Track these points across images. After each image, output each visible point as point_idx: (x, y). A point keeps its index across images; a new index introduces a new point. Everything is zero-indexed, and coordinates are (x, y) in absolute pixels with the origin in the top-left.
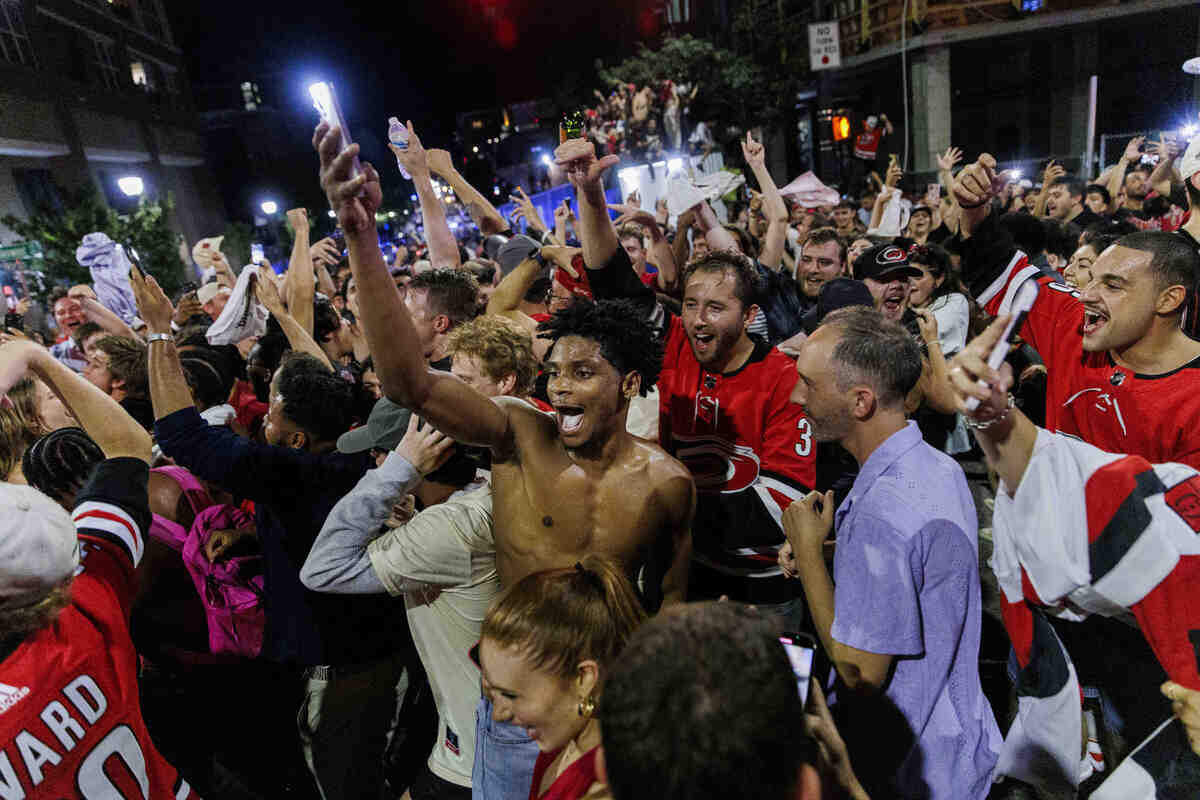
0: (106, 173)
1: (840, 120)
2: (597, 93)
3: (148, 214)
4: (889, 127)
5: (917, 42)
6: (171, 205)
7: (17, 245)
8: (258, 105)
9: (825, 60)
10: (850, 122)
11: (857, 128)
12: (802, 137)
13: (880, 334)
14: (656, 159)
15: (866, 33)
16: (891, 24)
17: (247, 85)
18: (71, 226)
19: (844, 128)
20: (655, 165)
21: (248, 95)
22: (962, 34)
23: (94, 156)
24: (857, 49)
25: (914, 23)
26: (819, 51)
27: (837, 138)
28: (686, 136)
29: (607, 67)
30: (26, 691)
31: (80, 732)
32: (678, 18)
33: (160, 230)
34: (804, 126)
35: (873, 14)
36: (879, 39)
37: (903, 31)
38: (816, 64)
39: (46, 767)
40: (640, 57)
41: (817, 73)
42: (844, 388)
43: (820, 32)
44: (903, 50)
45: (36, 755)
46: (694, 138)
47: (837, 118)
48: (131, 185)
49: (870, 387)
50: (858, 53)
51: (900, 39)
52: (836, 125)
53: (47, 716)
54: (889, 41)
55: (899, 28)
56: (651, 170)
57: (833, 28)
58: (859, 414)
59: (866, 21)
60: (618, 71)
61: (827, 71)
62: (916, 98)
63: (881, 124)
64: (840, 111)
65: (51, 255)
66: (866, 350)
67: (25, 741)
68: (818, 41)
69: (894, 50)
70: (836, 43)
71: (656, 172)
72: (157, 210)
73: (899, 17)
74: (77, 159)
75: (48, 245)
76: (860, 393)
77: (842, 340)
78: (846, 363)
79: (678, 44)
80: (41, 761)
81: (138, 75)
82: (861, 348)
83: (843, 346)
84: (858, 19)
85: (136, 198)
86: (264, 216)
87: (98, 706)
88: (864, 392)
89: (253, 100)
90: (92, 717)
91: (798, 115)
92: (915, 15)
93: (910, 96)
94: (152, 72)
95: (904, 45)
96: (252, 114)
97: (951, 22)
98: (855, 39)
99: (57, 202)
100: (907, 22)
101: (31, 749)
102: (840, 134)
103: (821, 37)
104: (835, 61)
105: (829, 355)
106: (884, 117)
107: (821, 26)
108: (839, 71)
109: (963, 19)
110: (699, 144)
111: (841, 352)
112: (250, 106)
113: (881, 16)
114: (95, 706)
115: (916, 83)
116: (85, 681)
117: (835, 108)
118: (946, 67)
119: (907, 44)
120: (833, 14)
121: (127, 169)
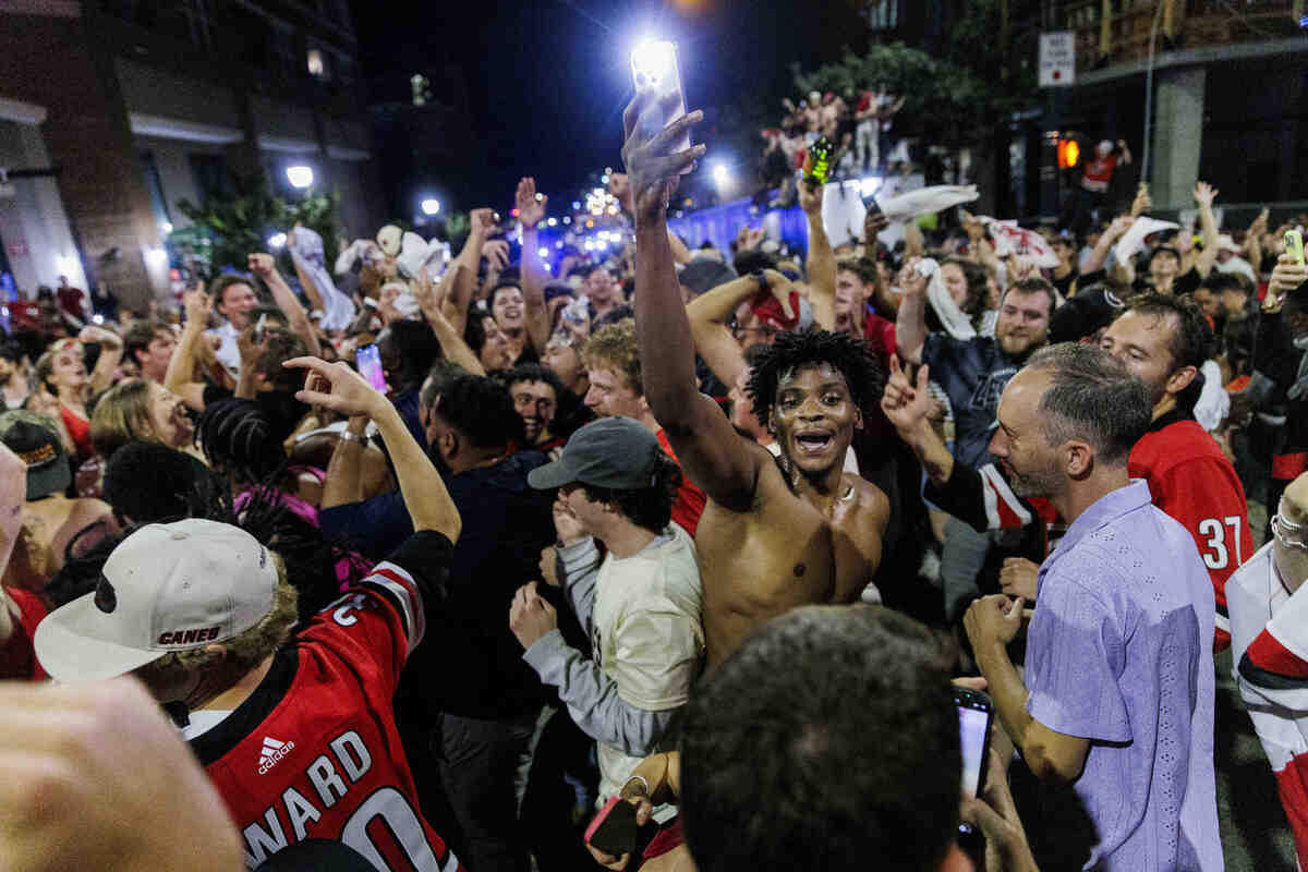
0: (276, 162)
1: (1067, 143)
2: (787, 103)
3: (315, 206)
4: (1127, 156)
5: (1168, 59)
6: (337, 197)
7: (188, 230)
8: (426, 100)
9: (1057, 75)
10: (1081, 147)
11: (1087, 154)
12: (1013, 162)
13: (1100, 379)
14: (848, 177)
15: (1105, 46)
16: (1138, 38)
17: (417, 80)
18: (241, 214)
19: (1071, 154)
20: (847, 184)
21: (417, 90)
22: (1223, 52)
23: (266, 144)
24: (1091, 64)
25: (1166, 38)
26: (1050, 65)
27: (1062, 166)
28: (883, 153)
29: (804, 73)
30: (291, 745)
31: (342, 789)
32: (883, 22)
33: (324, 222)
34: (1017, 151)
35: (1116, 26)
36: (1118, 54)
37: (1152, 47)
38: (1046, 79)
39: (309, 823)
40: (842, 63)
41: (1046, 91)
42: (1056, 441)
43: (1053, 43)
44: (1150, 68)
45: (301, 812)
46: (893, 157)
47: (1062, 142)
48: (300, 176)
49: (1086, 440)
50: (1092, 70)
51: (1147, 54)
52: (1061, 149)
53: (313, 772)
54: (1133, 57)
55: (1146, 43)
56: (842, 190)
57: (1069, 41)
58: (1071, 471)
59: (1106, 32)
60: (814, 78)
61: (1058, 90)
62: (1160, 124)
63: (1116, 151)
64: (1069, 134)
65: (219, 241)
66: (1083, 399)
67: (292, 797)
68: (1050, 53)
69: (1138, 67)
70: (1071, 56)
71: (848, 193)
72: (323, 203)
73: (1146, 30)
74: (249, 147)
75: (217, 231)
76: (1075, 448)
77: (1053, 387)
78: (1057, 414)
79: (886, 52)
80: (304, 818)
81: (315, 65)
82: (1076, 396)
83: (1054, 394)
84: (1097, 30)
85: (304, 190)
86: (424, 215)
87: (361, 763)
88: (1079, 447)
89: (422, 94)
90: (355, 774)
91: (1010, 138)
92: (1168, 29)
93: (1153, 120)
94: (328, 60)
95: (1150, 62)
96: (420, 109)
97: (1212, 39)
98: (1091, 54)
99: (228, 188)
100: (1157, 36)
101: (296, 805)
102: (1066, 161)
103: (1054, 49)
104: (1068, 77)
105: (1037, 403)
106: (1122, 144)
107: (1054, 36)
108: (1069, 89)
109: (1226, 35)
110: (899, 164)
111: (1052, 401)
112: (419, 101)
113: (1125, 28)
114: (359, 765)
115: (1162, 107)
116: (352, 737)
117: (1062, 129)
118: (1200, 91)
119: (1155, 62)
120: (1066, 24)
121: (295, 158)
